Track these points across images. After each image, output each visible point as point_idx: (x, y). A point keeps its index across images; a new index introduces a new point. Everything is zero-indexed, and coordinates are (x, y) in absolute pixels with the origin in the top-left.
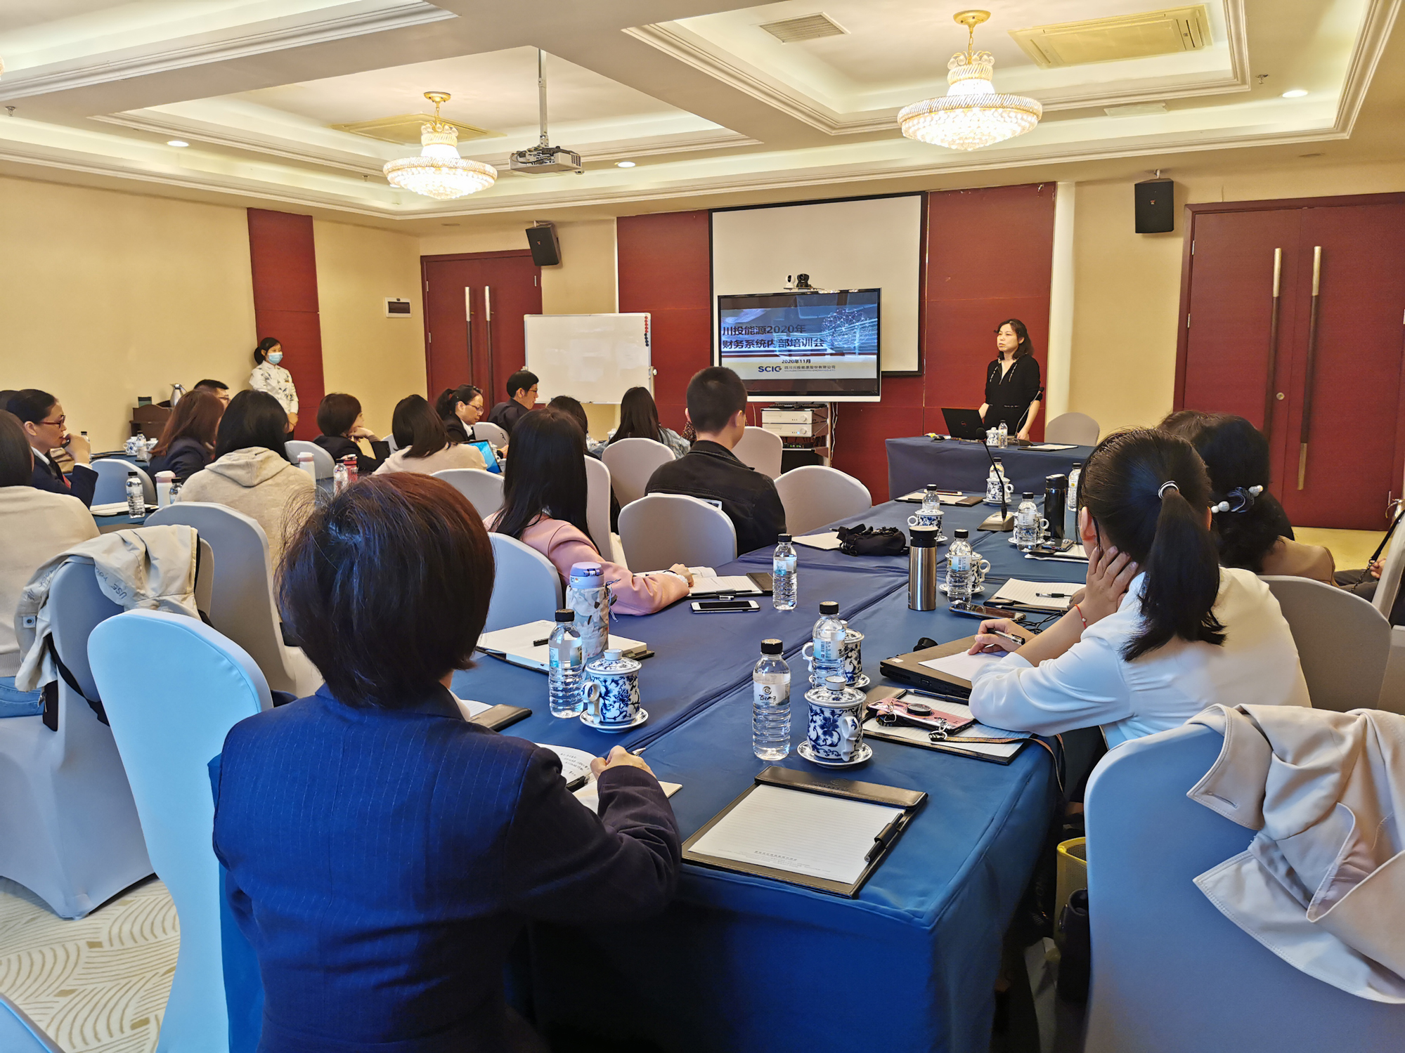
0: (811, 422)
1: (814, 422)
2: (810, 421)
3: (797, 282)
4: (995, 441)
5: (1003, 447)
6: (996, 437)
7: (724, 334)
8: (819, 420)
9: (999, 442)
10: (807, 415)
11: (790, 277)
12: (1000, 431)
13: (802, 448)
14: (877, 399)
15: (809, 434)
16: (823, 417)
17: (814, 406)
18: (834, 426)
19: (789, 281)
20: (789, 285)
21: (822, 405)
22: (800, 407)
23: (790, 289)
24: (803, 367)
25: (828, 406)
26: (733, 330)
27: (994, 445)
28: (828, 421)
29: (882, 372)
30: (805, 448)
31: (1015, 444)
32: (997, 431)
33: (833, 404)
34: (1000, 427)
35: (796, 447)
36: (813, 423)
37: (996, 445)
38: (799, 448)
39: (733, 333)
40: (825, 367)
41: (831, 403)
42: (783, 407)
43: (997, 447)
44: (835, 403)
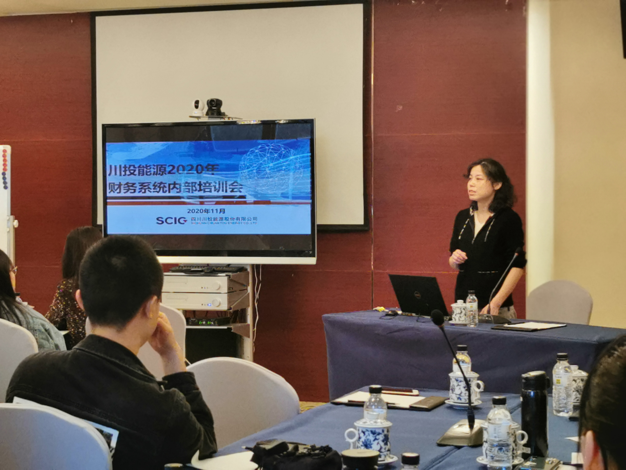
0: (226, 291)
1: (231, 291)
2: (225, 289)
3: (206, 108)
4: (463, 318)
5: (472, 326)
6: (464, 312)
7: (110, 175)
8: (237, 287)
9: (468, 319)
10: (221, 281)
11: (197, 102)
12: (468, 305)
13: (214, 325)
14: (312, 261)
15: (224, 307)
16: (242, 285)
17: (231, 269)
18: (257, 296)
19: (197, 107)
20: (197, 113)
21: (241, 269)
22: (212, 271)
23: (198, 117)
24: (215, 219)
25: (249, 270)
26: (123, 169)
27: (460, 322)
28: (250, 289)
29: (318, 226)
30: (219, 325)
31: (487, 322)
32: (464, 305)
33: (256, 267)
34: (468, 299)
35: (206, 325)
36: (228, 293)
37: (464, 323)
38: (210, 325)
39: (123, 173)
40: (244, 219)
41: (253, 266)
42: (189, 270)
43: (465, 325)
44: (258, 266)
